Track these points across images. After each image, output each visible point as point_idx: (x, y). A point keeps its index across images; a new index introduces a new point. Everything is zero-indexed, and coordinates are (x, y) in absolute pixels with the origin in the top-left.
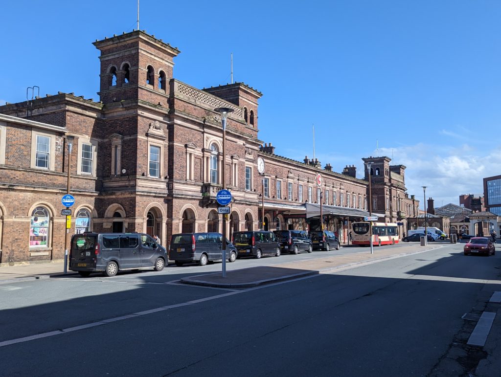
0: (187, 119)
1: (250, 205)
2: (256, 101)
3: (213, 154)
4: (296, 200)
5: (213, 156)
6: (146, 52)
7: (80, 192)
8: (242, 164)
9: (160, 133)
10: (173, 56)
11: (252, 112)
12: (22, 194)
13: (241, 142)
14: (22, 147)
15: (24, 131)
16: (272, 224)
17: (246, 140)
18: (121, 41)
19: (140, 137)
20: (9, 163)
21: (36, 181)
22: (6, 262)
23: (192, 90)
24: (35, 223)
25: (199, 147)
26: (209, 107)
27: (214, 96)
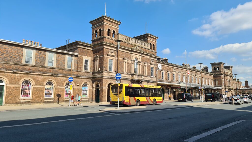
0: (124, 48)
1: (153, 83)
2: (156, 40)
3: (136, 62)
4: (177, 81)
5: (135, 63)
6: (107, 23)
7: (83, 77)
8: (149, 66)
9: (113, 54)
10: (118, 24)
11: (154, 45)
12: (62, 78)
13: (148, 57)
14: (62, 61)
15: (62, 55)
16: (166, 91)
17: (151, 56)
18: (98, 20)
19: (104, 56)
20: (57, 67)
21: (67, 73)
22: (56, 102)
23: (126, 37)
24: (67, 88)
25: (130, 59)
26: (134, 44)
27: (136, 39)
